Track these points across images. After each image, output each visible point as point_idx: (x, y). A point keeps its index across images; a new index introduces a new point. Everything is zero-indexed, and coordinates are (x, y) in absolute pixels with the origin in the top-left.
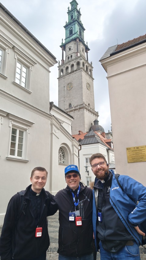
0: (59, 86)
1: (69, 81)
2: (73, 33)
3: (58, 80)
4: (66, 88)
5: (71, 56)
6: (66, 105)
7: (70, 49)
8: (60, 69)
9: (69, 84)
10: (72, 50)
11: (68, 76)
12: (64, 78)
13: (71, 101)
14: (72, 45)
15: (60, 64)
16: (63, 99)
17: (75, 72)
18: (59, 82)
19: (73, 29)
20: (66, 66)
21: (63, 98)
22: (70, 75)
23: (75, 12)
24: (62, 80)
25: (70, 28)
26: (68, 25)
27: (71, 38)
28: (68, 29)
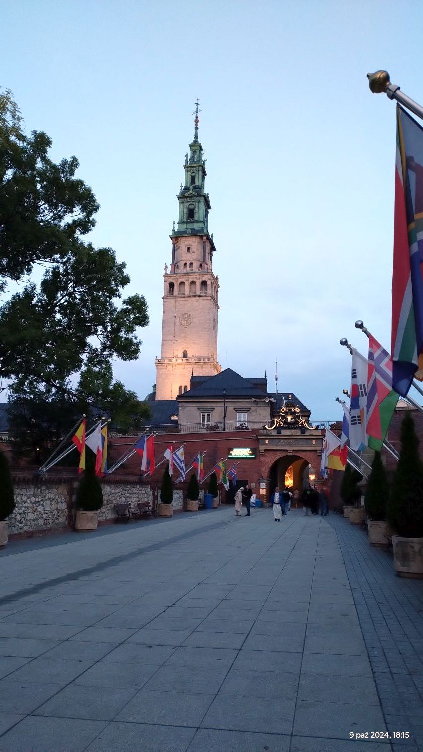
0: (164, 312)
1: (185, 310)
2: (196, 218)
3: (163, 300)
4: (178, 321)
5: (191, 264)
6: (178, 351)
7: (189, 249)
8: (169, 282)
9: (185, 314)
10: (193, 254)
11: (184, 299)
12: (176, 301)
13: (188, 348)
14: (194, 242)
15: (169, 272)
16: (171, 338)
17: (198, 298)
18: (164, 305)
19: (197, 209)
20: (180, 280)
21: (173, 337)
22: (187, 299)
23: (201, 173)
24: (172, 302)
25: (189, 204)
26: (186, 197)
27: (191, 226)
28: (186, 204)
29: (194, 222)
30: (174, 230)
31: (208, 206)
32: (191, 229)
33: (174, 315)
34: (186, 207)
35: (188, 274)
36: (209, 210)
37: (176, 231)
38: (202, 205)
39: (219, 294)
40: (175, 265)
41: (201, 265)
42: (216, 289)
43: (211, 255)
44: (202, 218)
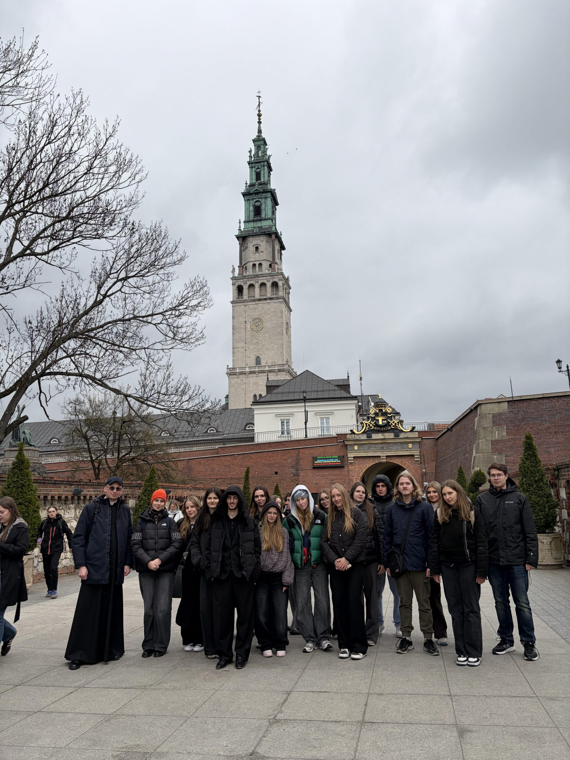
0: (233, 317)
1: (256, 314)
3: (231, 305)
4: (248, 326)
5: (260, 264)
6: (250, 357)
7: (257, 248)
8: (237, 285)
9: (256, 319)
10: (261, 254)
11: (254, 303)
12: (245, 306)
13: (260, 353)
14: (262, 242)
16: (242, 344)
17: (269, 301)
18: (233, 310)
19: (263, 206)
20: (249, 283)
22: (257, 302)
23: (266, 168)
24: (241, 307)
25: (255, 201)
26: (251, 194)
27: (259, 224)
28: (251, 202)
29: (261, 220)
30: (240, 230)
31: (275, 203)
32: (258, 227)
33: (244, 320)
34: (251, 204)
35: (257, 276)
36: (277, 207)
37: (242, 230)
38: (269, 202)
39: (290, 296)
40: (242, 266)
41: (270, 265)
42: (287, 291)
43: (281, 254)
44: (270, 215)
